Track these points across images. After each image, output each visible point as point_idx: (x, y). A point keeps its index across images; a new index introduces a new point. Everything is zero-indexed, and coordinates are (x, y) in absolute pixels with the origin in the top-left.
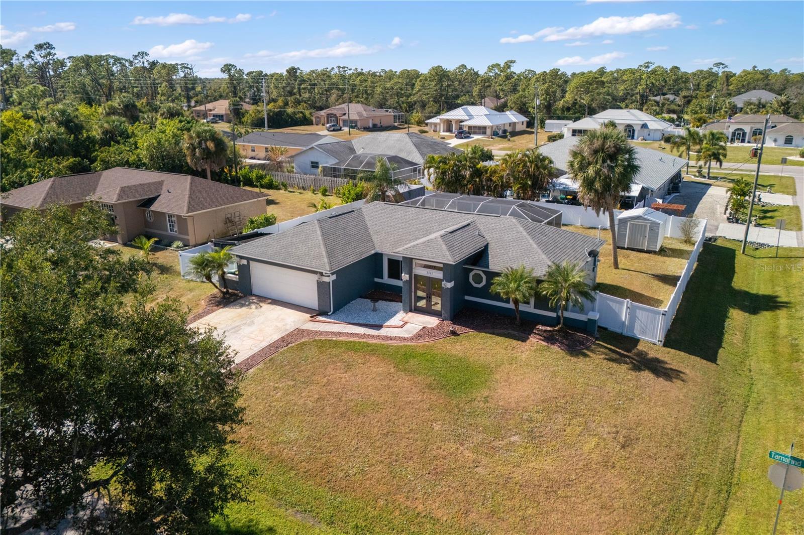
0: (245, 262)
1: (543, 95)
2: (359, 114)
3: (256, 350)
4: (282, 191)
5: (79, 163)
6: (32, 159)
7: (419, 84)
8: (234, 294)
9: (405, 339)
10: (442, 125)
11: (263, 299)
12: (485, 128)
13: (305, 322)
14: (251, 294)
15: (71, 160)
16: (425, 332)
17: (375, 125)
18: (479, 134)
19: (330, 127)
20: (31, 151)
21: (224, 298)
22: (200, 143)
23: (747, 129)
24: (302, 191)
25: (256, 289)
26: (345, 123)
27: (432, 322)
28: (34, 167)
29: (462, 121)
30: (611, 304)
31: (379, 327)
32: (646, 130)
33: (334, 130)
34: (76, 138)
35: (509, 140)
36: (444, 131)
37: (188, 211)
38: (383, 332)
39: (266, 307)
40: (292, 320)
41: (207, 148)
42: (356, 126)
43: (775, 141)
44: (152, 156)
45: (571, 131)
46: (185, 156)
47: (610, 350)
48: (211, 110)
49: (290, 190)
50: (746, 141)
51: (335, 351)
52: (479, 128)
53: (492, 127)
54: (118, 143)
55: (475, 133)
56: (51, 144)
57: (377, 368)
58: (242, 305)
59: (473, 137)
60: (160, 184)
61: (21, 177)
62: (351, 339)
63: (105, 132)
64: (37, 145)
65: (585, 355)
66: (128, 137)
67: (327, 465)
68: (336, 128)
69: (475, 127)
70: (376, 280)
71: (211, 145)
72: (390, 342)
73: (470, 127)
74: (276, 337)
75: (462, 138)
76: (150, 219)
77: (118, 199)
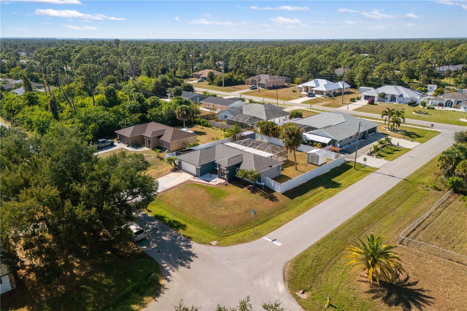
0: (180, 160)
1: (361, 73)
2: (266, 80)
3: (177, 184)
4: (210, 128)
5: (142, 115)
6: (127, 114)
7: (301, 63)
8: (177, 169)
9: (213, 185)
10: (304, 89)
11: (184, 171)
12: (323, 92)
13: (192, 178)
14: (181, 169)
15: (140, 114)
16: (220, 184)
17: (274, 86)
18: (320, 94)
19: (251, 87)
20: (127, 110)
21: (174, 169)
22: (181, 111)
23: (453, 100)
24: (217, 129)
25: (183, 168)
26: (260, 85)
27: (223, 181)
28: (128, 118)
29: (313, 87)
30: (270, 181)
31: (209, 181)
32: (402, 98)
33: (253, 89)
34: (142, 104)
35: (333, 99)
36: (304, 92)
37: (171, 141)
38: (210, 183)
39: (183, 173)
40: (189, 177)
41: (183, 113)
42: (264, 87)
43: (465, 108)
44: (166, 113)
45: (364, 96)
46: (176, 115)
47: (263, 193)
48: (201, 75)
49: (213, 128)
50: (453, 106)
51: (195, 186)
52: (320, 91)
53: (326, 92)
54: (156, 107)
55: (318, 94)
56: (134, 108)
57: (202, 191)
58: (178, 172)
59: (316, 96)
60: (164, 130)
61: (124, 122)
62: (200, 184)
63: (152, 103)
64: (129, 109)
65: (255, 193)
66: (159, 105)
67: (182, 209)
68: (254, 88)
69: (318, 91)
70: (215, 168)
71: (185, 112)
72: (209, 186)
73: (316, 91)
74: (183, 181)
75: (310, 97)
76: (160, 142)
77: (151, 136)
